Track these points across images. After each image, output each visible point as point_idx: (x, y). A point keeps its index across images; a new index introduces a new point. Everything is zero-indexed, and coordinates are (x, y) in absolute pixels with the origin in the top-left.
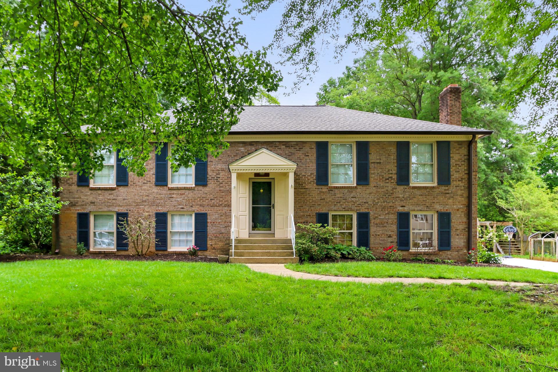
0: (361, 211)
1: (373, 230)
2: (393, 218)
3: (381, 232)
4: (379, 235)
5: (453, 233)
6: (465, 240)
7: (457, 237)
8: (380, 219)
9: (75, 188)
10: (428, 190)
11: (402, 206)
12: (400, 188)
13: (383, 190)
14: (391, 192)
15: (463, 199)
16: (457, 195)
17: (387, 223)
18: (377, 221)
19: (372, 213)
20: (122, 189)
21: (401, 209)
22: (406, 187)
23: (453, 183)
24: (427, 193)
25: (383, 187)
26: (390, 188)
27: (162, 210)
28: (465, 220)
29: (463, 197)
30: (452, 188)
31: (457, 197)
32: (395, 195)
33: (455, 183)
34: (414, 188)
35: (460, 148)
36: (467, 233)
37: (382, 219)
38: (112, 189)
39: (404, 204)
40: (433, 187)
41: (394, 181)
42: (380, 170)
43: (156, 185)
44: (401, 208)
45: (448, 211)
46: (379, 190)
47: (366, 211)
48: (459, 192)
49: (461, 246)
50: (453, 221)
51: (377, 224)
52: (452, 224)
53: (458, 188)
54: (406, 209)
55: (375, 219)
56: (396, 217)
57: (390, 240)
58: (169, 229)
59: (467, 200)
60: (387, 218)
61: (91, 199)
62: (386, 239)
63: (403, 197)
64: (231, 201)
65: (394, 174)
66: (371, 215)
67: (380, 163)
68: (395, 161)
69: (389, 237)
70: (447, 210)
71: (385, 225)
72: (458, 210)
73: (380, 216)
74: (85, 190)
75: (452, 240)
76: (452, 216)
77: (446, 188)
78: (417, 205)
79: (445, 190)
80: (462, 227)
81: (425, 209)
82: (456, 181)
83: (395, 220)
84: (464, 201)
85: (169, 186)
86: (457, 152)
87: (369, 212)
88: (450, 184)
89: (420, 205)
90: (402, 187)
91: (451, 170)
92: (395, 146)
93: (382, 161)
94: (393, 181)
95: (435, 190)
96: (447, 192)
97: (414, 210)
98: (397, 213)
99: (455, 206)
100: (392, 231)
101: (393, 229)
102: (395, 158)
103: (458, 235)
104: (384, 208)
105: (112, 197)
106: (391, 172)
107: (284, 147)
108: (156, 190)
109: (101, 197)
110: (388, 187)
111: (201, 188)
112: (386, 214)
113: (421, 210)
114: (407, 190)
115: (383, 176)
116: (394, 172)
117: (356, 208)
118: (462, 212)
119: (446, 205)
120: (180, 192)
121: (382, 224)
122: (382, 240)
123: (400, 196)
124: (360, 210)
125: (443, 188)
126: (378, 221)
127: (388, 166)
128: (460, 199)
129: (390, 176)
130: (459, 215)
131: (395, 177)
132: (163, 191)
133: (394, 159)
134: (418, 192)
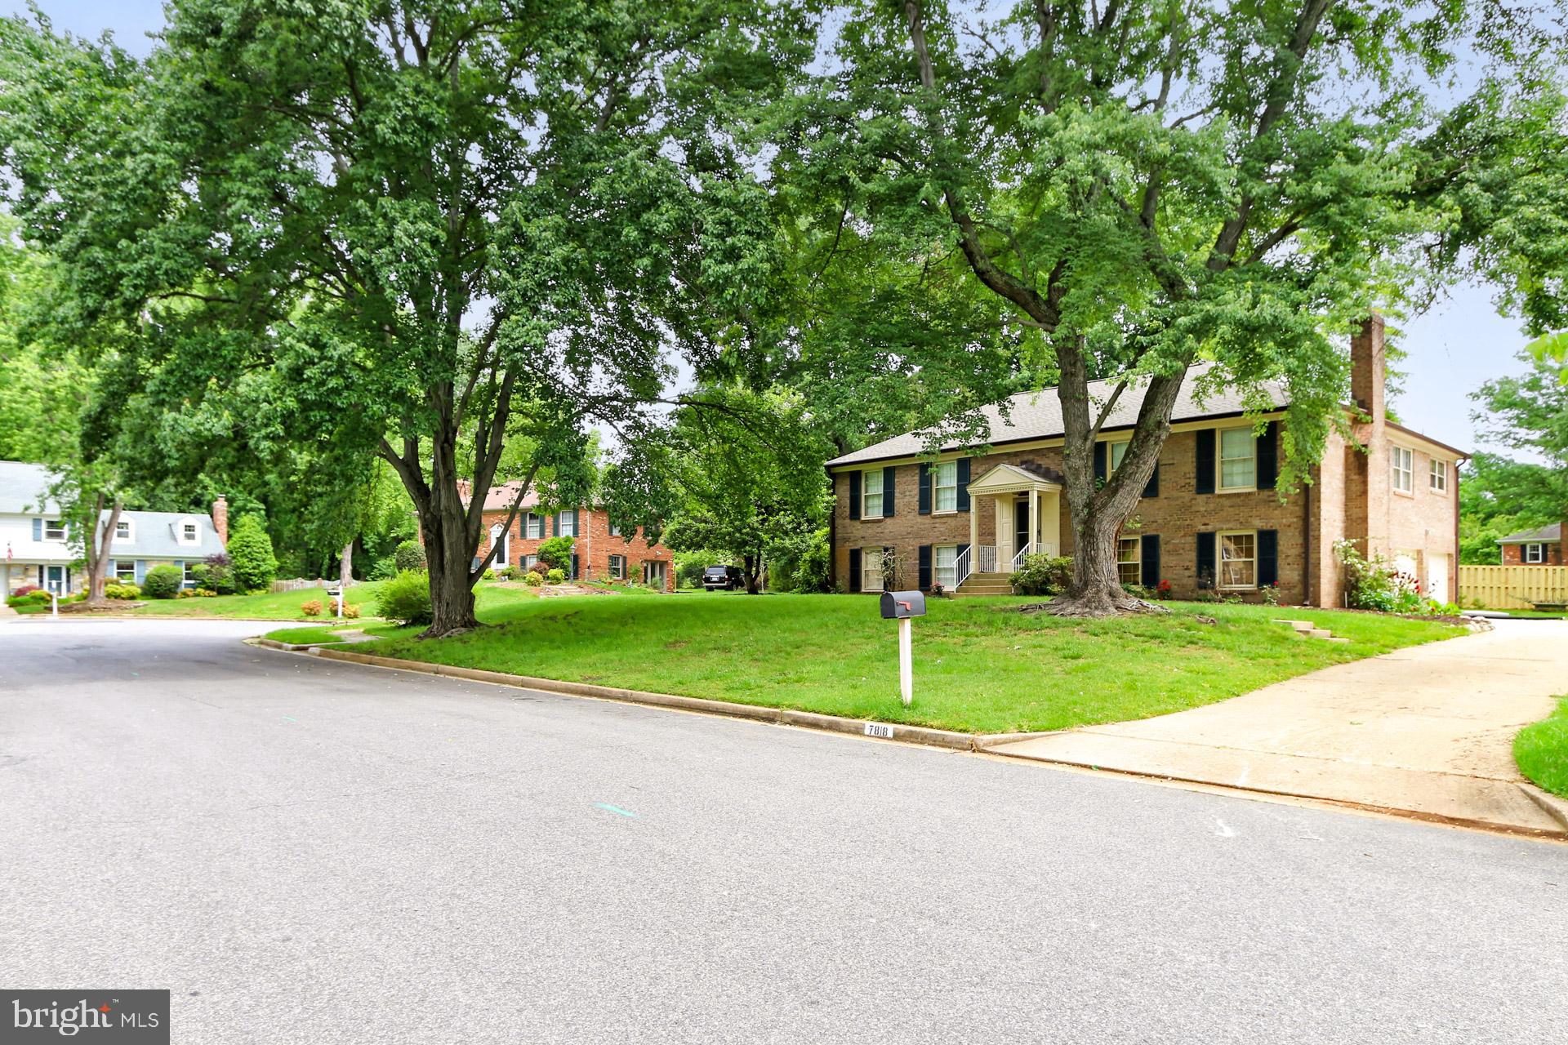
0: (1148, 534)
1: (1165, 559)
2: (1191, 542)
3: (1175, 562)
4: (1172, 567)
5: (1280, 561)
6: (1300, 572)
7: (1288, 567)
8: (1174, 544)
9: (848, 521)
10: (1242, 498)
11: (1204, 525)
12: (1202, 498)
13: (1177, 503)
14: (1189, 504)
15: (1297, 508)
17: (1183, 549)
18: (1169, 547)
19: (1162, 536)
20: (888, 521)
21: (1203, 529)
22: (1209, 496)
24: (1240, 503)
25: (1177, 499)
26: (1187, 499)
27: (926, 542)
28: (1300, 540)
29: (1297, 506)
31: (1287, 506)
32: (1194, 509)
34: (1220, 496)
36: (1303, 561)
37: (1177, 544)
38: (879, 521)
39: (1207, 522)
40: (1250, 493)
41: (1193, 489)
42: (1175, 475)
43: (920, 514)
44: (1202, 527)
45: (1274, 528)
46: (1172, 503)
47: (1155, 533)
49: (1293, 581)
50: (1281, 543)
51: (1169, 551)
52: (1279, 548)
54: (1210, 528)
55: (1166, 544)
56: (1195, 540)
57: (1187, 573)
58: (934, 565)
59: (1303, 510)
60: (1183, 542)
61: (861, 533)
62: (1182, 572)
63: (1206, 511)
65: (1193, 478)
66: (1161, 539)
67: (1173, 464)
68: (1194, 459)
69: (1185, 569)
70: (1272, 527)
71: (1181, 552)
72: (1289, 526)
73: (1173, 539)
74: (857, 524)
75: (1280, 572)
76: (1279, 535)
77: (1270, 493)
78: (1226, 520)
79: (1269, 496)
80: (1295, 551)
81: (1238, 527)
83: (1195, 545)
84: (1299, 511)
85: (935, 513)
87: (1158, 535)
88: (1275, 487)
89: (1230, 521)
90: (1204, 497)
91: (1278, 465)
92: (1194, 438)
93: (1175, 462)
94: (1190, 488)
95: (1253, 497)
96: (1271, 499)
97: (1222, 529)
98: (1198, 534)
99: (1284, 521)
100: (1189, 561)
101: (1191, 557)
102: (1194, 455)
103: (1288, 564)
104: (1179, 528)
105: (879, 530)
106: (1188, 476)
108: (920, 519)
109: (870, 531)
110: (1184, 497)
111: (963, 514)
112: (1182, 536)
113: (1231, 529)
114: (1212, 500)
115: (1177, 482)
116: (1193, 475)
117: (1140, 530)
118: (1295, 528)
119: (1271, 518)
120: (945, 520)
121: (1174, 552)
122: (1175, 574)
123: (1203, 509)
124: (1146, 532)
125: (1266, 493)
126: (1171, 547)
127: (1184, 468)
128: (1292, 508)
129: (1187, 481)
130: (1290, 534)
131: (1193, 482)
132: (926, 520)
133: (1192, 457)
134: (1227, 502)
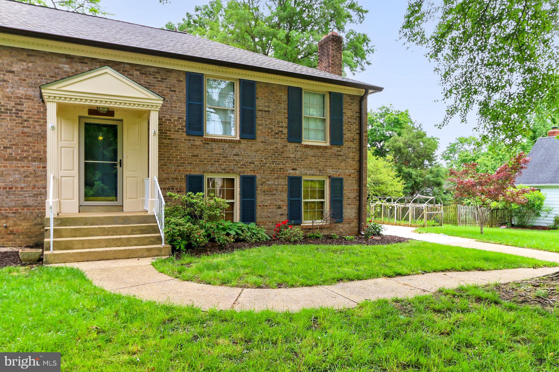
0: (246, 174)
1: (260, 198)
2: (284, 182)
3: (269, 202)
4: (267, 206)
5: (345, 202)
6: (356, 211)
7: (349, 206)
8: (268, 184)
10: (321, 150)
11: (294, 169)
12: (291, 146)
13: (272, 147)
14: (281, 150)
15: (354, 162)
16: (349, 158)
17: (277, 190)
18: (264, 187)
19: (258, 177)
21: (292, 173)
22: (297, 145)
23: (346, 144)
24: (319, 154)
25: (271, 144)
26: (280, 146)
28: (356, 187)
29: (354, 161)
30: (344, 150)
31: (348, 160)
32: (285, 155)
33: (347, 143)
34: (307, 146)
35: (351, 103)
36: (357, 202)
37: (271, 185)
39: (295, 167)
40: (326, 147)
41: (285, 137)
42: (269, 121)
44: (291, 171)
45: (341, 177)
46: (267, 147)
47: (252, 174)
48: (351, 155)
49: (352, 217)
50: (345, 188)
51: (264, 191)
52: (344, 192)
53: (350, 149)
54: (297, 173)
55: (262, 185)
56: (287, 183)
57: (280, 211)
59: (358, 164)
60: (276, 183)
62: (275, 210)
63: (295, 158)
64: (45, 152)
65: (285, 127)
66: (257, 180)
67: (269, 111)
68: (286, 111)
69: (278, 208)
70: (339, 175)
71: (274, 192)
72: (350, 175)
73: (268, 180)
75: (344, 211)
76: (344, 182)
77: (339, 149)
78: (310, 168)
79: (338, 151)
80: (354, 194)
81: (318, 173)
82: (348, 141)
83: (286, 187)
84: (356, 165)
86: (349, 107)
87: (255, 176)
88: (342, 145)
89: (312, 168)
90: (293, 145)
91: (344, 128)
92: (286, 92)
93: (270, 110)
94: (283, 136)
95: (328, 151)
96: (340, 153)
97: (306, 175)
98: (288, 177)
99: (347, 171)
100: (282, 201)
101: (283, 197)
102: (286, 107)
103: (349, 204)
104: (273, 171)
106: (281, 125)
107: (138, 73)
110: (278, 143)
112: (276, 178)
113: (313, 175)
114: (299, 149)
115: (272, 128)
116: (285, 125)
117: (239, 170)
118: (353, 178)
119: (339, 169)
121: (270, 192)
122: (270, 212)
123: (292, 156)
124: (244, 172)
125: (335, 149)
126: (266, 187)
127: (277, 117)
128: (351, 162)
129: (280, 129)
130: (350, 182)
131: (285, 131)
133: (284, 109)
134: (310, 152)
